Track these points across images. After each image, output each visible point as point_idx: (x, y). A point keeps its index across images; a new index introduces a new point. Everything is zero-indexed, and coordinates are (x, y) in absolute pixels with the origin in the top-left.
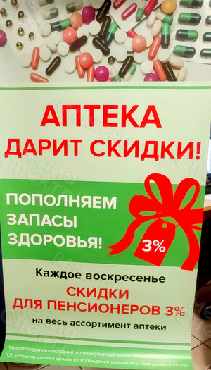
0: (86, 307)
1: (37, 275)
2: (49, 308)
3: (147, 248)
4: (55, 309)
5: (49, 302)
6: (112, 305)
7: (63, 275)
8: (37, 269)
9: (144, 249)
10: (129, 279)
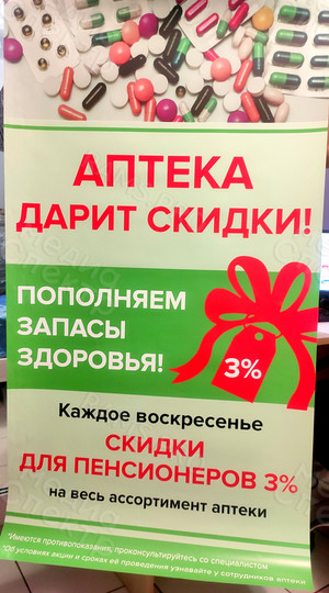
0: (135, 470)
1: (61, 415)
2: (76, 471)
3: (233, 372)
4: (87, 472)
5: (77, 459)
6: (177, 468)
7: (102, 415)
8: (61, 405)
9: (227, 374)
10: (204, 424)
